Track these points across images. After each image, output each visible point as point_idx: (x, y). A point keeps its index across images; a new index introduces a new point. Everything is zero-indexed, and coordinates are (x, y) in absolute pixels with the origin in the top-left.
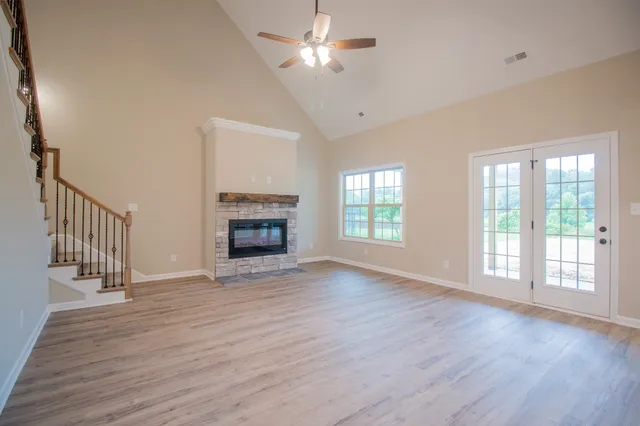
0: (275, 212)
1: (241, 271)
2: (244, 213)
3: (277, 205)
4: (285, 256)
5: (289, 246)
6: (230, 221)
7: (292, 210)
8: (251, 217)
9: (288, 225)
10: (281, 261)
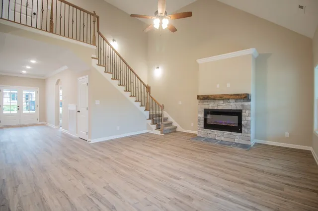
0: (232, 106)
1: (210, 136)
2: (211, 106)
3: (234, 101)
4: (240, 134)
5: (243, 129)
6: (204, 109)
7: (246, 104)
8: (216, 108)
9: (243, 114)
10: (236, 137)
